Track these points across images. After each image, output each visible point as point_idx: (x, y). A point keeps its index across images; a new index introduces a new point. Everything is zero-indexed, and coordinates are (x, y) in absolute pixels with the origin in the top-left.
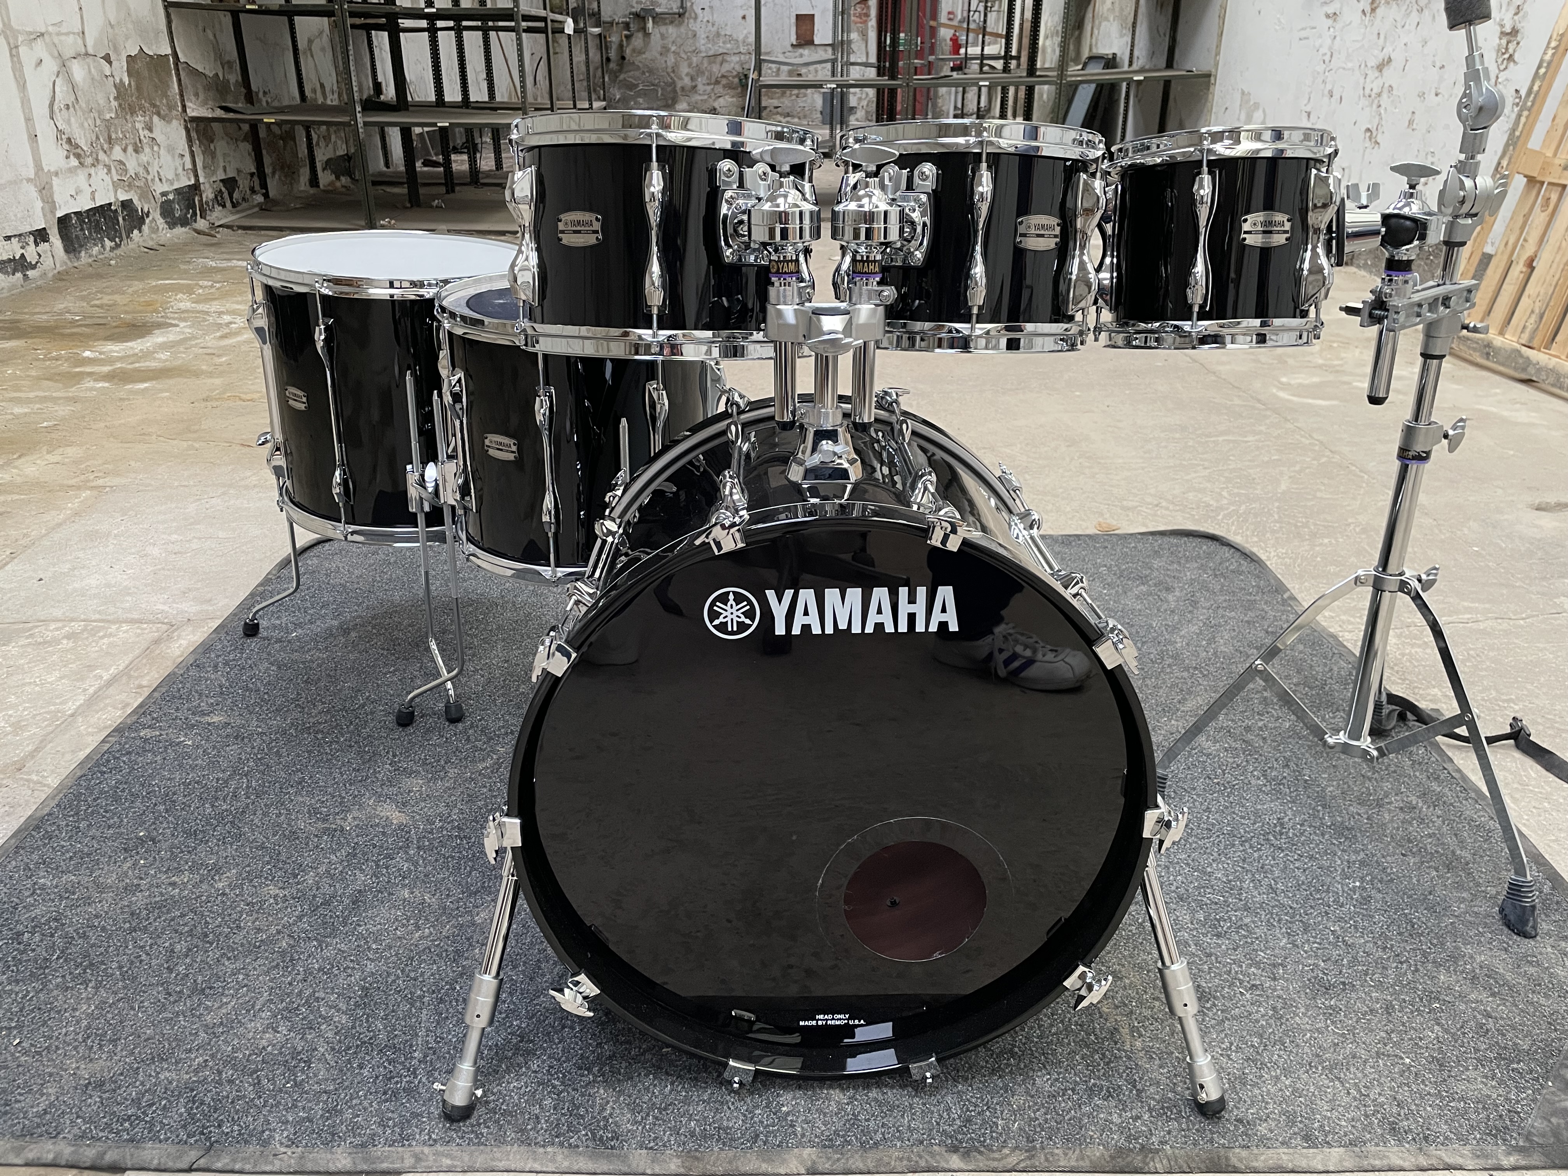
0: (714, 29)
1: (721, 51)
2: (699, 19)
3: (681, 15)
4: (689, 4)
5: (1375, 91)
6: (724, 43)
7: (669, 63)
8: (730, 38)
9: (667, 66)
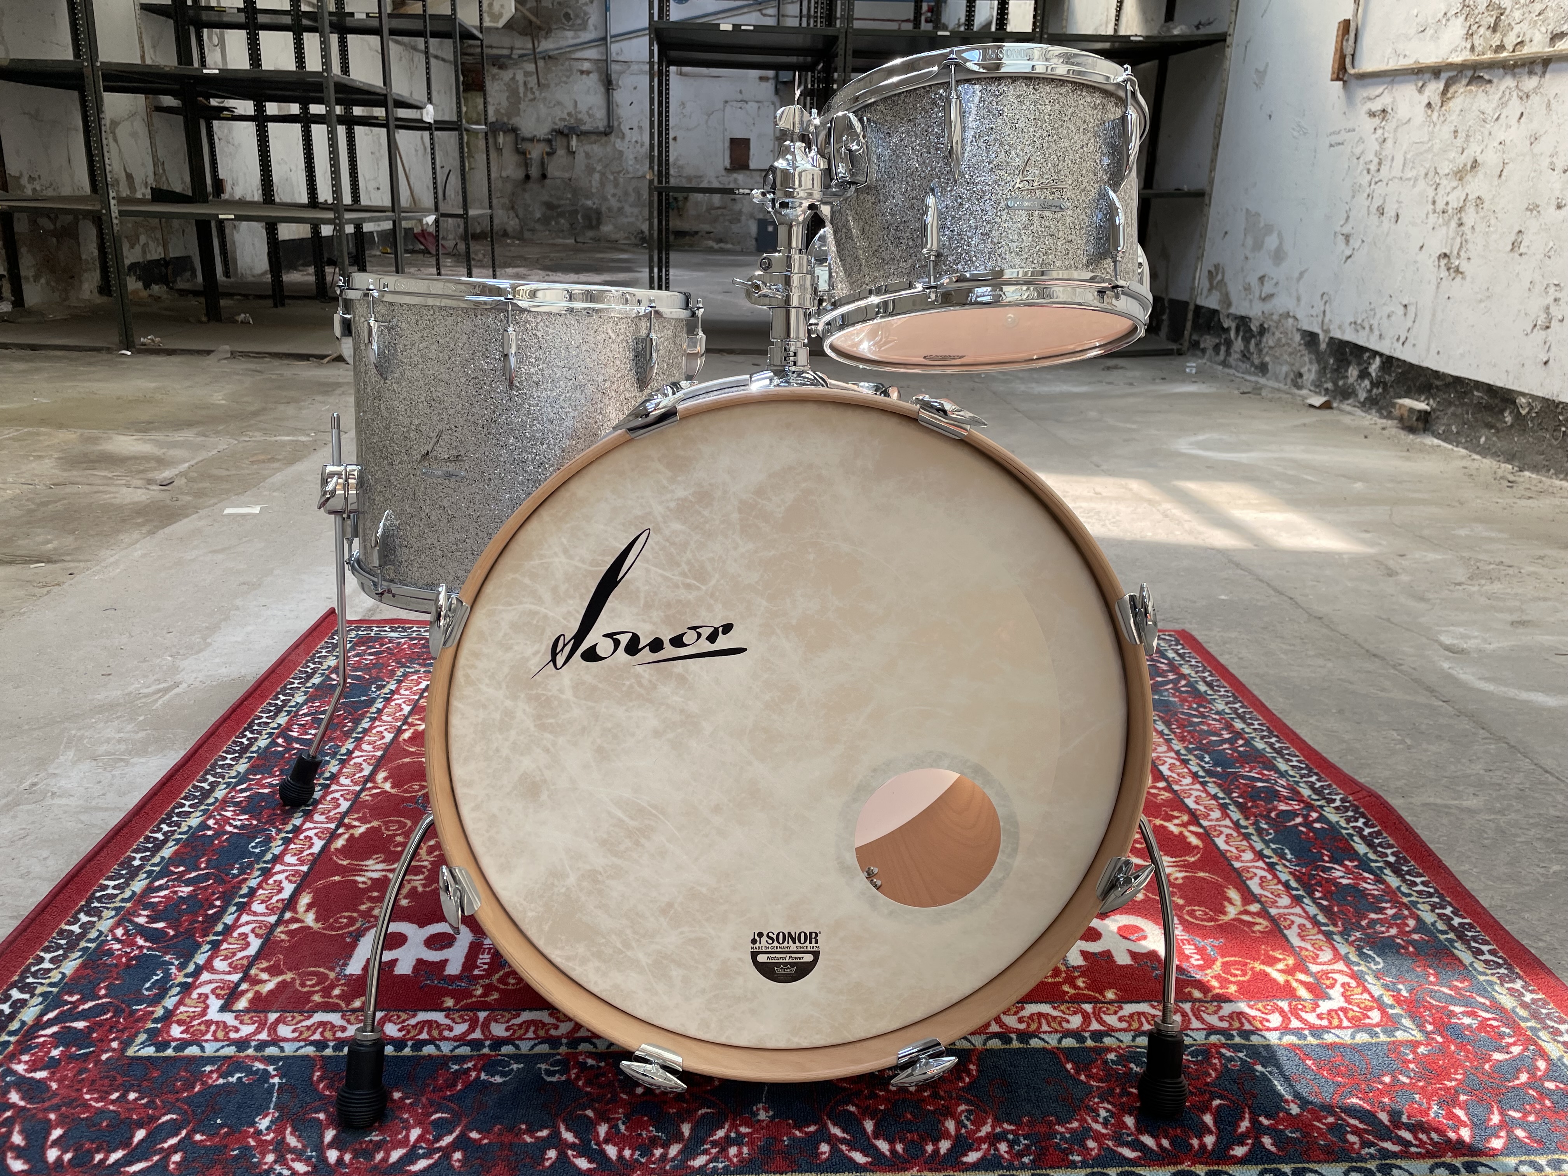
0: (643, 150)
2: (627, 140)
3: (607, 134)
4: (616, 124)
5: (1454, 204)
7: (593, 183)
9: (591, 186)
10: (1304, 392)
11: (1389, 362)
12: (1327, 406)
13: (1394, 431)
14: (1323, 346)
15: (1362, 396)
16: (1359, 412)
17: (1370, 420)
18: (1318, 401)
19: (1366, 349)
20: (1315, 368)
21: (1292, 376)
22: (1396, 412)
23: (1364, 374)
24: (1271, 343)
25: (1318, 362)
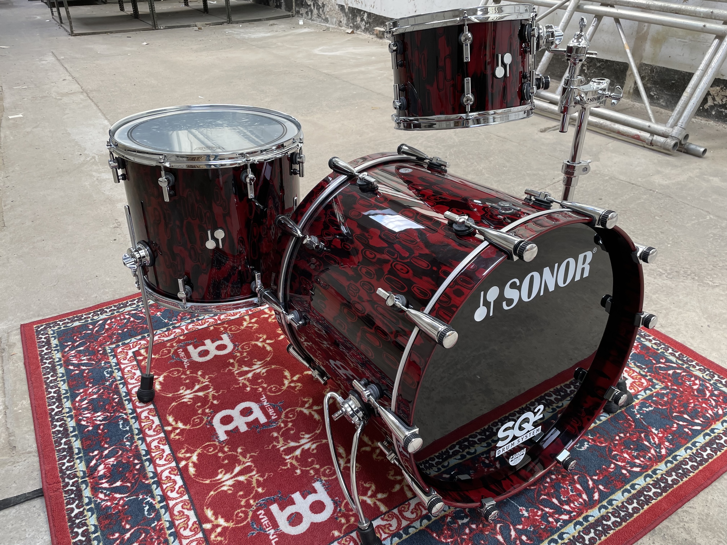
10: (343, 28)
11: (370, 14)
12: (352, 32)
13: (376, 39)
14: (347, 10)
15: (363, 28)
16: (363, 33)
17: (367, 36)
18: (350, 31)
19: (362, 11)
20: (345, 19)
21: (338, 22)
22: (375, 33)
23: (362, 20)
24: (328, 10)
25: (346, 16)
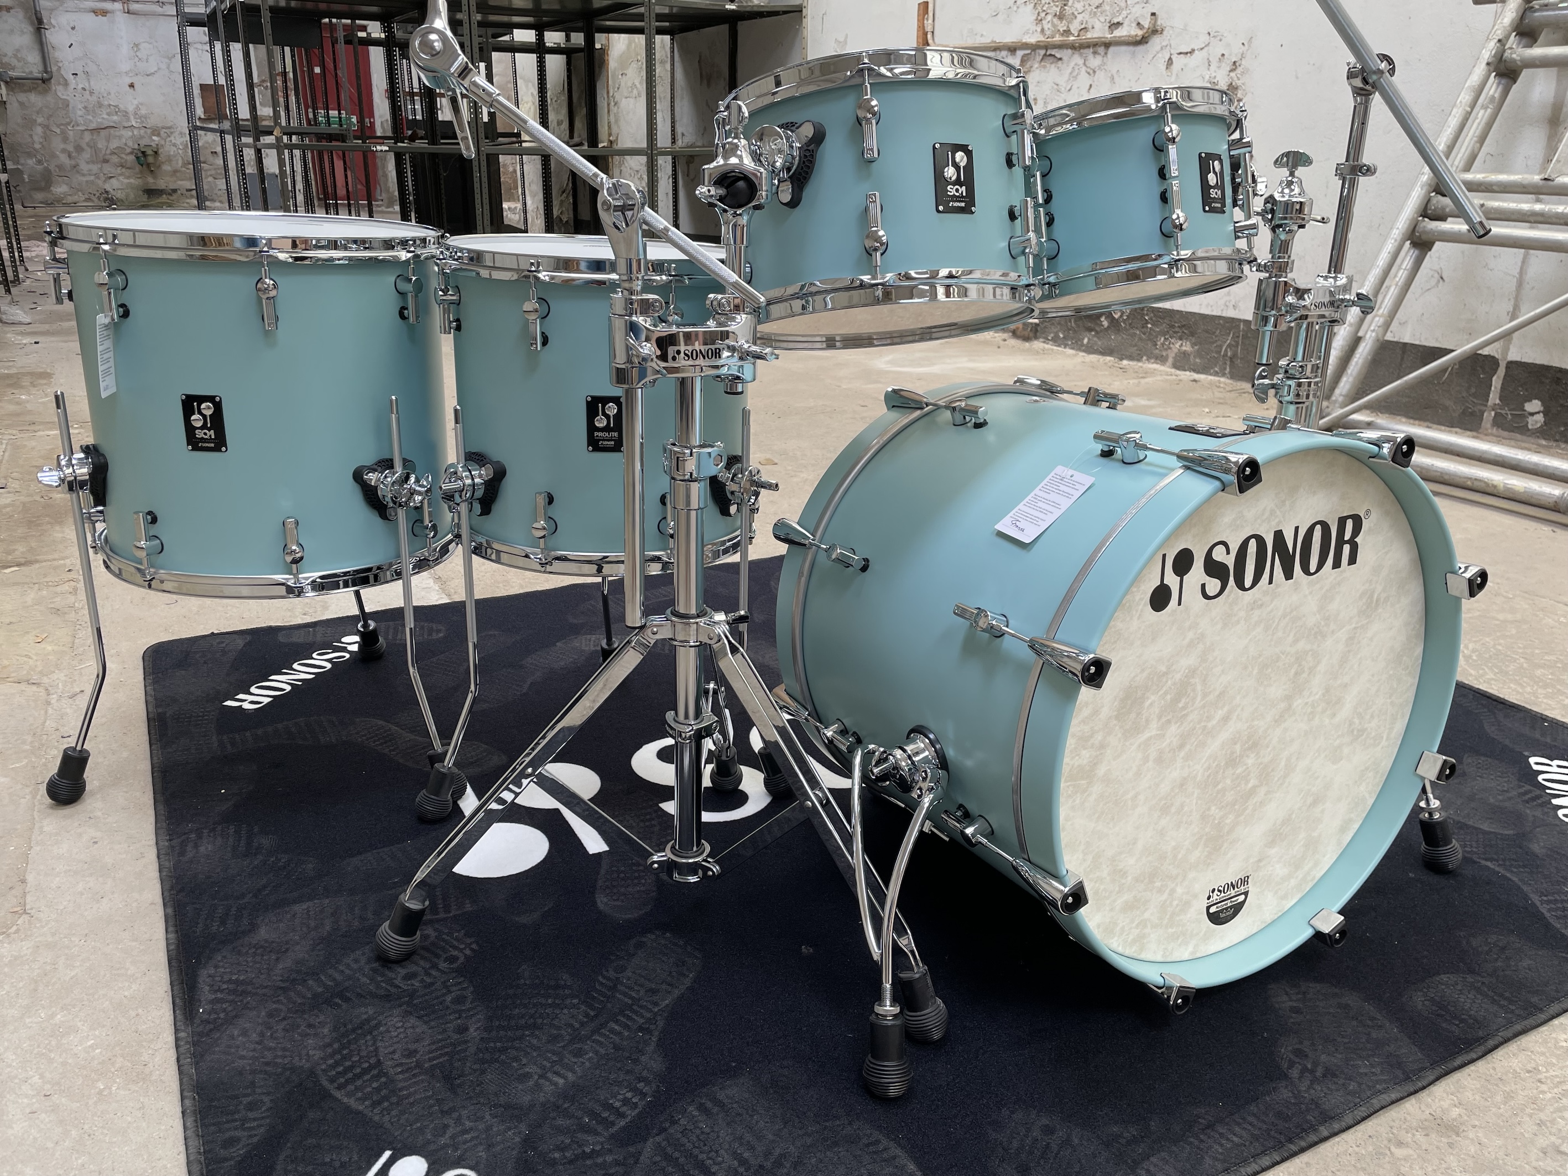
0: (93, 99)
1: (106, 124)
2: (72, 86)
3: (44, 81)
4: (54, 69)
6: (108, 114)
7: (36, 138)
8: (117, 110)
9: (33, 143)
